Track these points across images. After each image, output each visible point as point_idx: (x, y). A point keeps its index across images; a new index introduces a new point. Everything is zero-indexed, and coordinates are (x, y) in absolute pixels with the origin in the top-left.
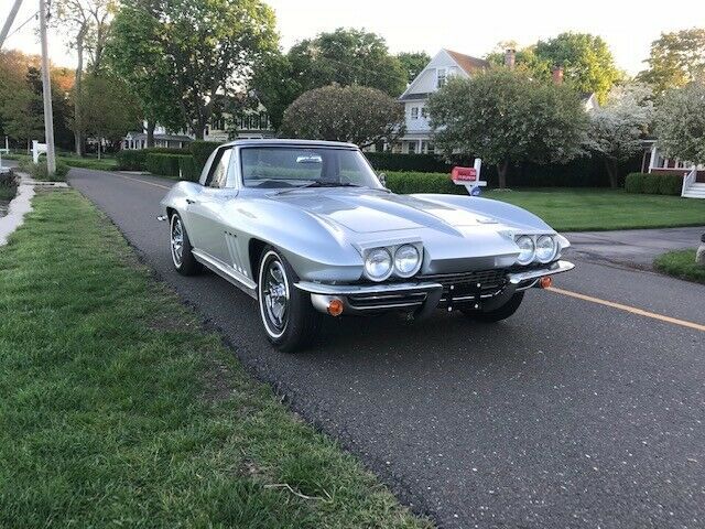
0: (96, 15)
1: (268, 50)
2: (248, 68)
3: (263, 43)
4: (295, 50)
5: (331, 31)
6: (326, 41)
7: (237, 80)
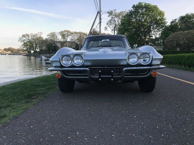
0: (118, 22)
1: (161, 23)
2: (156, 30)
3: (160, 22)
4: (172, 22)
5: (184, 15)
6: (182, 18)
7: (153, 33)
